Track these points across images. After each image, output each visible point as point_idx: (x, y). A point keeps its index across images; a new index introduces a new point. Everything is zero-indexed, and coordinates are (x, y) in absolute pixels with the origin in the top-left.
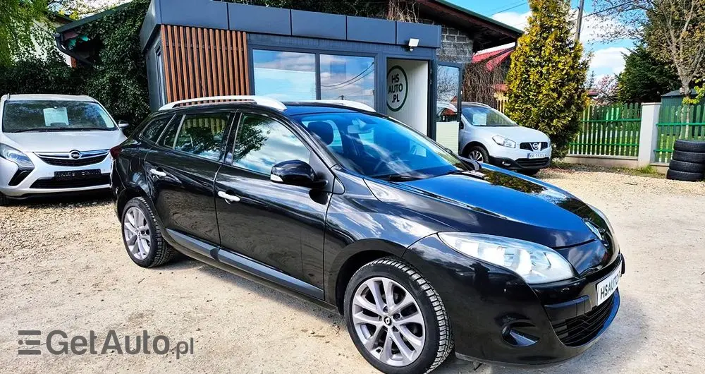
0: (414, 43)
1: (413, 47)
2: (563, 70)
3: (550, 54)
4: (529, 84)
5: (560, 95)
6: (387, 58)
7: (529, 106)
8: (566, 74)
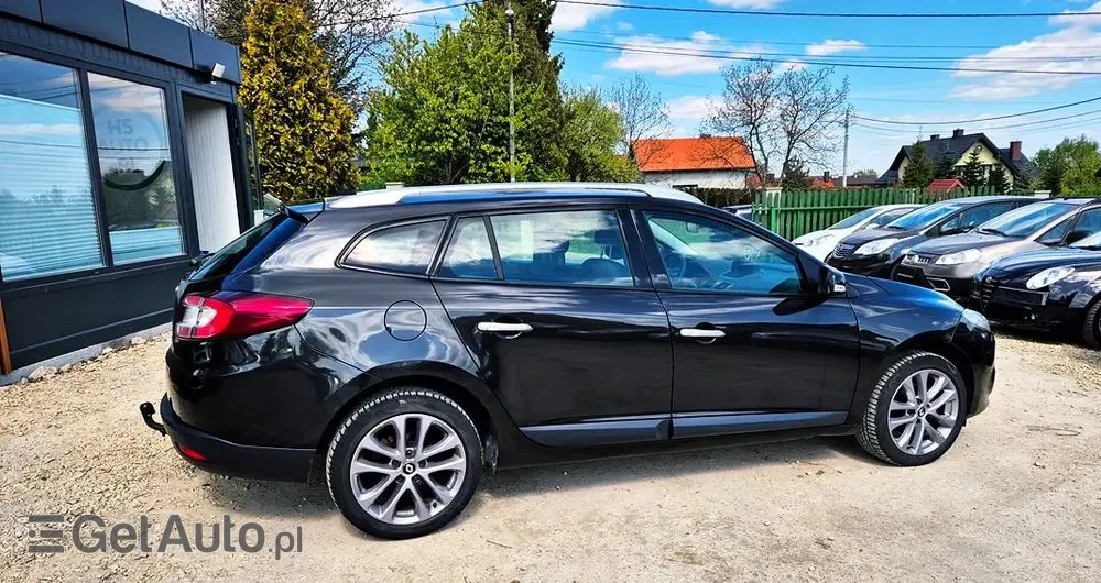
0: (218, 71)
1: (216, 79)
2: (329, 133)
3: (305, 105)
4: (279, 149)
5: (329, 169)
6: (183, 93)
7: (287, 184)
8: (334, 140)
